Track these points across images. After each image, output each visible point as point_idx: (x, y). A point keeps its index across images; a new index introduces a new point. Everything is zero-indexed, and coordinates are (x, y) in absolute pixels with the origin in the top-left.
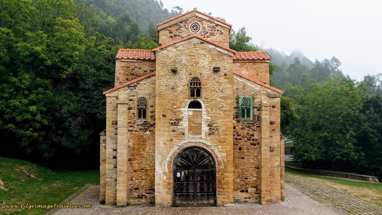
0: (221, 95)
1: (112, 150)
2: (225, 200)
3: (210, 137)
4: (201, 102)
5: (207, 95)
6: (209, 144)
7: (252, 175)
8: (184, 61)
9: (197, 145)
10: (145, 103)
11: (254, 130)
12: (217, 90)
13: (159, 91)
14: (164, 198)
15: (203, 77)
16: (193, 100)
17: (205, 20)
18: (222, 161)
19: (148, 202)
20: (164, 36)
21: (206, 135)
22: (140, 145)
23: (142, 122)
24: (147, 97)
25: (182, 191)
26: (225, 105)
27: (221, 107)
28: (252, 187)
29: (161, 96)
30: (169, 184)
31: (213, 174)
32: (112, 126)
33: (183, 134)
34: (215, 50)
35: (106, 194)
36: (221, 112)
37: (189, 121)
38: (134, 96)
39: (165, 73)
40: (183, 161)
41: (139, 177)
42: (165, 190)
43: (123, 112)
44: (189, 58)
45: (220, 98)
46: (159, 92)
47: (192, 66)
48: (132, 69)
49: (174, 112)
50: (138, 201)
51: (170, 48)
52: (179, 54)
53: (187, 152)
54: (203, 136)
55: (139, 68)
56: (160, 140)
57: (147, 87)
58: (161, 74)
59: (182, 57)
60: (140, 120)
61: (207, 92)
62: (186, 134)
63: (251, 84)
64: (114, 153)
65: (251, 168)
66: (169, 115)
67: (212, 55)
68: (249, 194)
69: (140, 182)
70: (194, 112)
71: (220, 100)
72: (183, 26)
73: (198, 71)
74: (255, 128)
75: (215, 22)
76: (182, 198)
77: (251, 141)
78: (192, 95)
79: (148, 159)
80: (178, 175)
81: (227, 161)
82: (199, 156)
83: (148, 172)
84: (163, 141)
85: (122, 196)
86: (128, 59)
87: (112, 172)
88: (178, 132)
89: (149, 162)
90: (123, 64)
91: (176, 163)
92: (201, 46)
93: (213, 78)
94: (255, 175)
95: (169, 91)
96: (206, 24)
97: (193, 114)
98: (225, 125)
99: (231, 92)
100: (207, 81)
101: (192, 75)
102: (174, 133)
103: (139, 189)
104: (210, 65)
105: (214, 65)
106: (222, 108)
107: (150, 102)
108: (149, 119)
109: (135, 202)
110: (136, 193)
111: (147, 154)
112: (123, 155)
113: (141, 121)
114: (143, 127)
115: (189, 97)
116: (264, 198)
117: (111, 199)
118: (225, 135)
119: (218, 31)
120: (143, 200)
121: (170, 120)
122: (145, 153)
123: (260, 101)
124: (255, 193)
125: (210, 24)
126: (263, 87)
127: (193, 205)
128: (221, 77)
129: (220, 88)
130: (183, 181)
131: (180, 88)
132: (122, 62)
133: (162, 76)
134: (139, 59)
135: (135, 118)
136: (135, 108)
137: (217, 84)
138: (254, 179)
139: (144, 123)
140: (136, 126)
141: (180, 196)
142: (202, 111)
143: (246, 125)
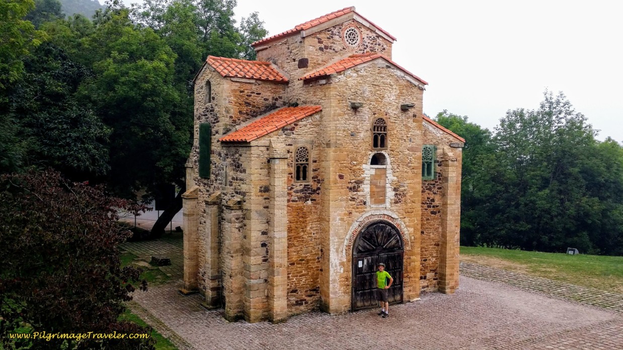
0: (409, 145)
1: (261, 233)
2: (411, 293)
3: (396, 206)
4: (386, 155)
5: (393, 144)
6: (394, 216)
7: (431, 255)
8: (367, 93)
9: (381, 219)
10: (306, 156)
11: (435, 193)
12: (405, 138)
13: (334, 138)
14: (341, 300)
15: (389, 118)
16: (376, 152)
17: (364, 26)
18: (409, 240)
19: (309, 309)
20: (311, 47)
21: (391, 203)
22: (299, 223)
23: (301, 187)
24: (308, 146)
25: (364, 288)
26: (413, 160)
27: (409, 163)
28: (431, 271)
29: (337, 146)
30: (347, 279)
31: (400, 259)
32: (259, 194)
33: (365, 203)
34: (404, 78)
35: (252, 304)
36: (409, 170)
37: (371, 184)
38: (291, 145)
39: (342, 111)
40: (366, 244)
41: (297, 273)
42: (342, 289)
43: (283, 171)
44: (373, 89)
45: (408, 150)
46: (335, 141)
47: (377, 100)
48: (247, 95)
49: (354, 171)
50: (297, 309)
51: (349, 72)
52: (361, 82)
53: (371, 230)
54: (388, 205)
55: (258, 94)
56: (336, 214)
57: (309, 131)
58: (338, 112)
59: (365, 87)
60: (299, 184)
61: (394, 140)
62: (367, 204)
63: (433, 128)
64: (263, 238)
65: (431, 245)
66: (348, 177)
67: (399, 85)
68: (427, 281)
69: (299, 281)
70: (377, 170)
71: (408, 152)
72: (337, 34)
73: (383, 109)
74: (435, 190)
75: (377, 31)
76: (364, 298)
77: (432, 208)
78: (375, 145)
79: (310, 244)
80: (360, 264)
81: (415, 239)
82: (385, 235)
83: (310, 264)
84: (339, 215)
85: (280, 305)
86: (244, 77)
87: (261, 269)
88: (357, 201)
89: (311, 248)
90: (236, 86)
91: (357, 247)
92: (387, 72)
93: (401, 121)
94: (435, 255)
95: (348, 138)
96: (365, 33)
97: (376, 172)
98: (413, 188)
99: (420, 141)
100: (393, 124)
101: (376, 115)
102: (354, 203)
103: (297, 290)
104: (397, 101)
105: (402, 102)
106: (410, 165)
107: (313, 155)
108: (310, 182)
109: (291, 311)
110: (294, 298)
111: (308, 235)
112: (283, 240)
113: (301, 185)
114: (303, 193)
115: (372, 147)
116: (448, 284)
117: (259, 312)
118: (413, 202)
119: (379, 45)
120: (302, 308)
121: (349, 183)
122: (305, 235)
123: (442, 152)
124: (434, 279)
125: (371, 34)
126: (445, 133)
127: (377, 306)
128: (409, 120)
129: (409, 136)
130: (366, 273)
131: (362, 135)
132: (233, 83)
133: (339, 115)
134: (260, 79)
135: (293, 180)
136: (293, 165)
137: (405, 130)
138: (433, 261)
139: (305, 188)
140: (294, 194)
141: (363, 295)
142: (386, 168)
143: (427, 187)
